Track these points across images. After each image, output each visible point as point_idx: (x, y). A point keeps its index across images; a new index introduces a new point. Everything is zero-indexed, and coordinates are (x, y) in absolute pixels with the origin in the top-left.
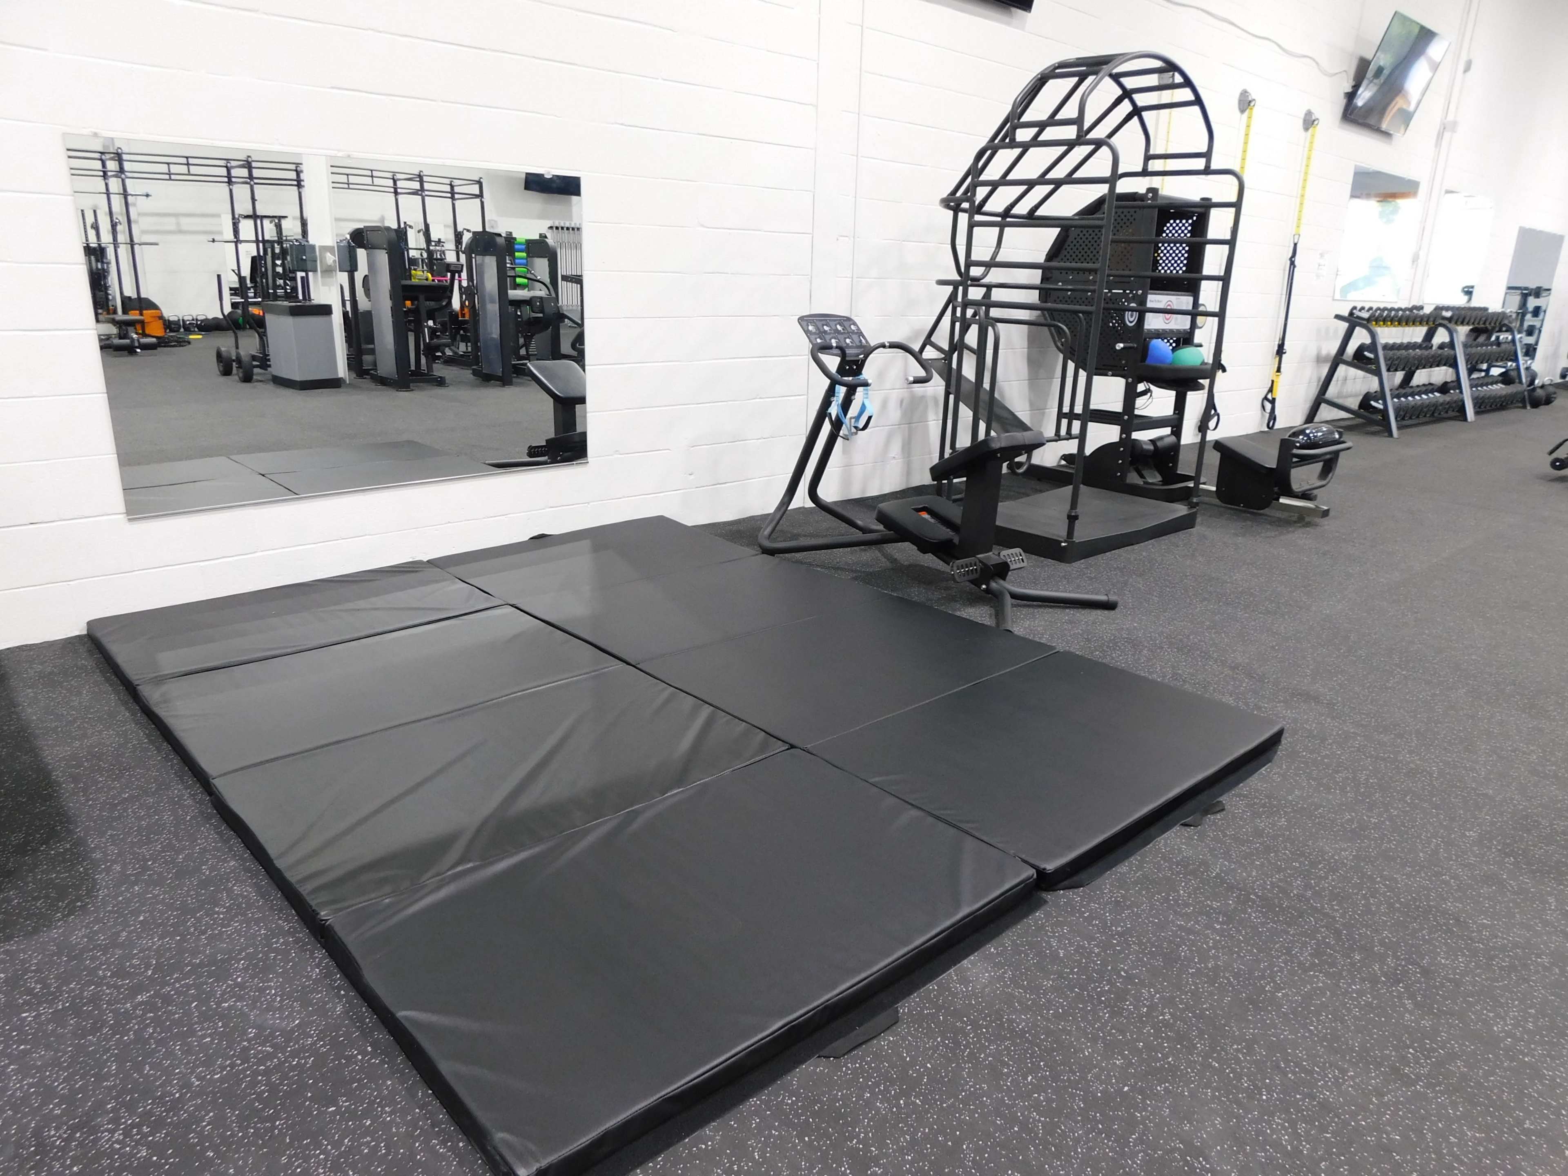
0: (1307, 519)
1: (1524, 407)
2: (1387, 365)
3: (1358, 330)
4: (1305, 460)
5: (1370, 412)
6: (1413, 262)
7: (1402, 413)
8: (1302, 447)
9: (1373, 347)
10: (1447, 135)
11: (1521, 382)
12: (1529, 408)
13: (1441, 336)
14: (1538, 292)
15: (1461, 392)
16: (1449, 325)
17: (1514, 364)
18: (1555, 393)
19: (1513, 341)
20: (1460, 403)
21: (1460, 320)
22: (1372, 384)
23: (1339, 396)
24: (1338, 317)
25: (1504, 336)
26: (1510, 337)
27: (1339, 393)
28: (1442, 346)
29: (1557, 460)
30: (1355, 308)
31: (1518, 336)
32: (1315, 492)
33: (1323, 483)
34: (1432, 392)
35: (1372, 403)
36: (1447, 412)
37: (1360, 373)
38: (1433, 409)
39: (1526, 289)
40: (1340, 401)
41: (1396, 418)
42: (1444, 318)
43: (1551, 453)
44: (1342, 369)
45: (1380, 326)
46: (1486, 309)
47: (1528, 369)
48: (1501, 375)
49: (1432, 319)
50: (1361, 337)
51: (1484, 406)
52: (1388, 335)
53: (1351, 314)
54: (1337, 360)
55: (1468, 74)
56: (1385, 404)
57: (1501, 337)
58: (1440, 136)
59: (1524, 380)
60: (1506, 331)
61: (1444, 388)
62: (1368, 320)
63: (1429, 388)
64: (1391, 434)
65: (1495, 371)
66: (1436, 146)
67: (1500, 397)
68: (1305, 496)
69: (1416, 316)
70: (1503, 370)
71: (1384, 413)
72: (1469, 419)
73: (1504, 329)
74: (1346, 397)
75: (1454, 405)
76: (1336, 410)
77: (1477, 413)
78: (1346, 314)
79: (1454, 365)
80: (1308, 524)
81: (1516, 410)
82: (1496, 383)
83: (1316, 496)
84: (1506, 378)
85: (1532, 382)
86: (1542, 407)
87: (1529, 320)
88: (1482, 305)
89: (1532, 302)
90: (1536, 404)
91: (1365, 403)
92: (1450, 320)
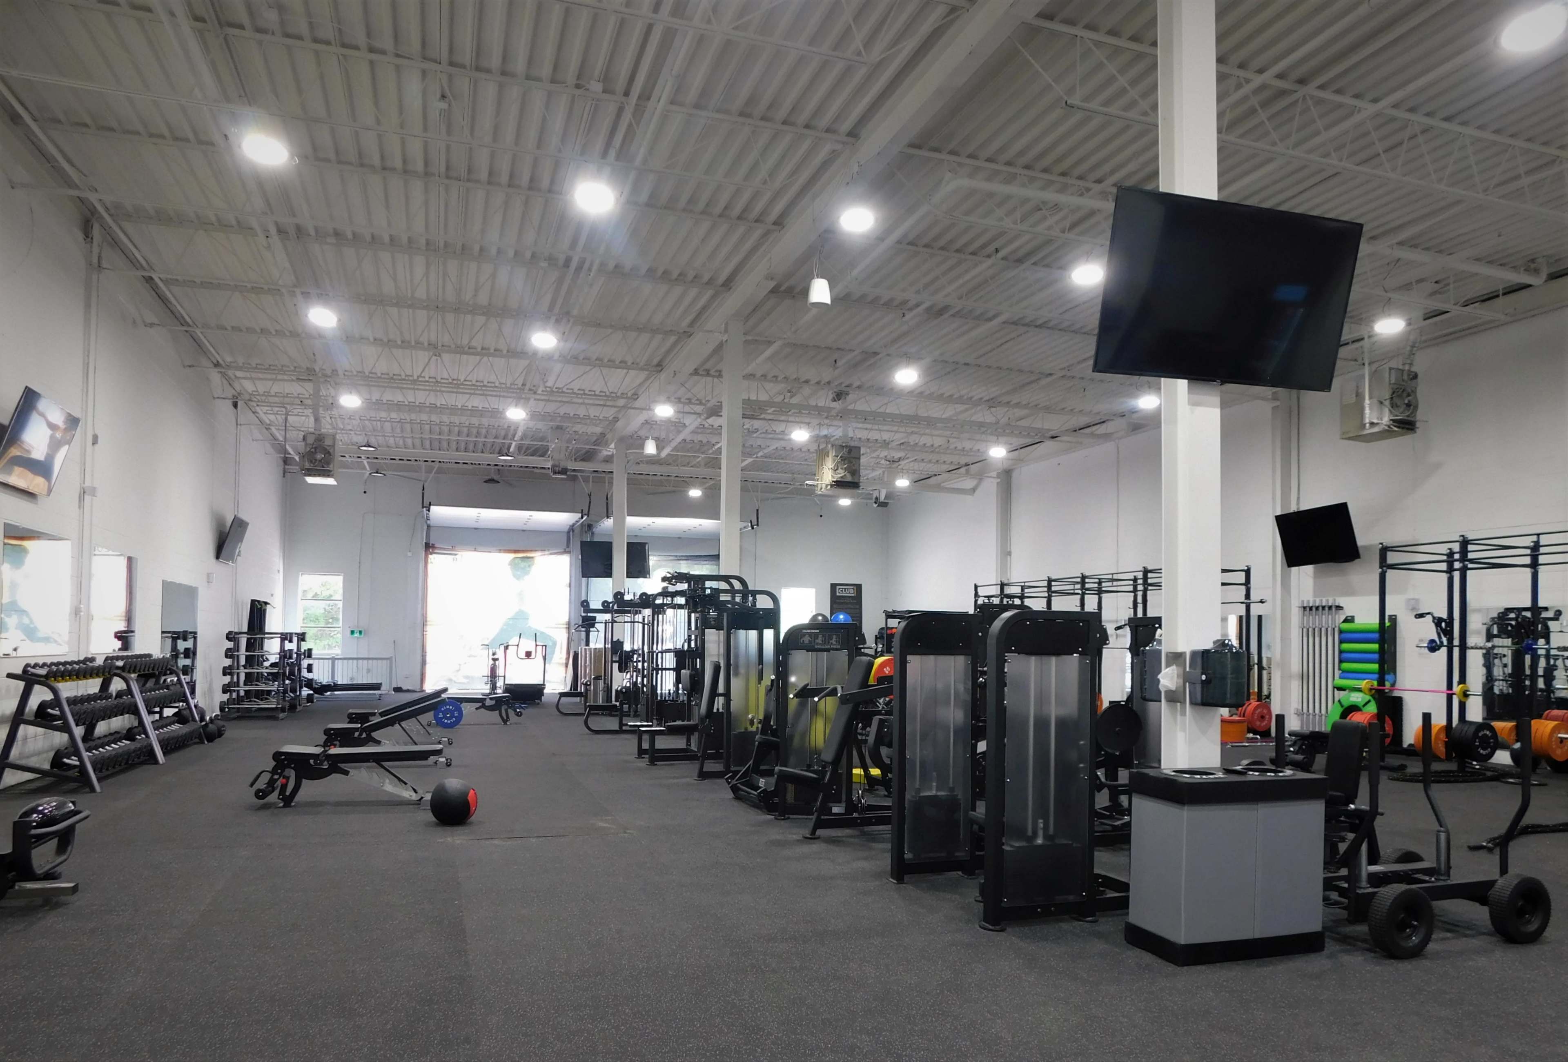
0: (55, 900)
1: (203, 743)
2: (75, 720)
3: (37, 687)
4: (41, 839)
5: (64, 770)
6: (76, 614)
7: (99, 766)
8: (40, 825)
9: (56, 702)
10: (87, 498)
11: (194, 720)
12: (206, 742)
13: (117, 685)
14: (184, 636)
15: (147, 736)
16: (124, 674)
17: (185, 704)
18: (223, 726)
19: (179, 681)
20: (149, 748)
21: (132, 668)
22: (60, 739)
23: (21, 756)
24: (10, 676)
25: (171, 679)
26: (176, 679)
27: (20, 754)
28: (120, 694)
29: (259, 791)
30: (27, 665)
31: (182, 677)
32: (58, 869)
33: (63, 858)
34: (120, 740)
35: (65, 760)
36: (139, 758)
37: (40, 730)
38: (126, 757)
39: (174, 633)
40: (23, 762)
41: (94, 771)
42: (118, 668)
43: (252, 785)
44: (23, 730)
45: (58, 682)
46: (149, 656)
47: (196, 706)
48: (175, 715)
49: (107, 670)
50: (40, 695)
51: (171, 746)
52: (68, 689)
53: (25, 671)
54: (18, 719)
55: (96, 446)
56: (81, 759)
57: (169, 680)
58: (81, 499)
59: (197, 718)
60: (171, 674)
61: (130, 735)
62: (47, 676)
63: (114, 737)
64: (92, 790)
65: (168, 712)
66: (79, 507)
67: (181, 736)
68: (50, 876)
69: (93, 668)
70: (177, 710)
71: (82, 768)
72: (161, 762)
73: (168, 672)
74: (28, 757)
75: (144, 750)
76: (19, 772)
77: (165, 754)
78: (19, 671)
79: (135, 711)
80: (58, 905)
81: (196, 746)
82: (173, 723)
83: (60, 874)
84: (180, 718)
85: (202, 719)
86: (217, 740)
87: (183, 662)
88: (146, 652)
89: (182, 645)
90: (211, 738)
91: (57, 761)
92: (123, 668)
